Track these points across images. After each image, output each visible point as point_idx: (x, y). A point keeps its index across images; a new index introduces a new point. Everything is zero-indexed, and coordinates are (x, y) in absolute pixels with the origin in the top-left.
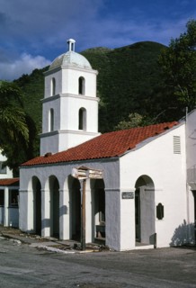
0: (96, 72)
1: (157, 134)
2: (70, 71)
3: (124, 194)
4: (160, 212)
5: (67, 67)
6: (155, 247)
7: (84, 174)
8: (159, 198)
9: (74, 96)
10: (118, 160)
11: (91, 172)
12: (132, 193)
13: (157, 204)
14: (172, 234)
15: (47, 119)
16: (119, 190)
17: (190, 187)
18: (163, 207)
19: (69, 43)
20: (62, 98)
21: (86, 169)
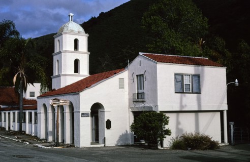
0: (87, 35)
1: (107, 77)
2: (67, 35)
3: (83, 114)
4: (108, 125)
5: (66, 33)
6: (105, 146)
7: (58, 102)
8: (107, 117)
9: (72, 52)
10: (79, 94)
11: (61, 101)
12: (88, 114)
13: (106, 120)
14: (117, 138)
15: (56, 67)
16: (79, 112)
17: (130, 110)
18: (110, 122)
19: (69, 16)
20: (63, 53)
21: (59, 100)
